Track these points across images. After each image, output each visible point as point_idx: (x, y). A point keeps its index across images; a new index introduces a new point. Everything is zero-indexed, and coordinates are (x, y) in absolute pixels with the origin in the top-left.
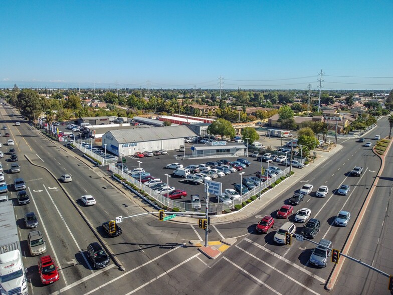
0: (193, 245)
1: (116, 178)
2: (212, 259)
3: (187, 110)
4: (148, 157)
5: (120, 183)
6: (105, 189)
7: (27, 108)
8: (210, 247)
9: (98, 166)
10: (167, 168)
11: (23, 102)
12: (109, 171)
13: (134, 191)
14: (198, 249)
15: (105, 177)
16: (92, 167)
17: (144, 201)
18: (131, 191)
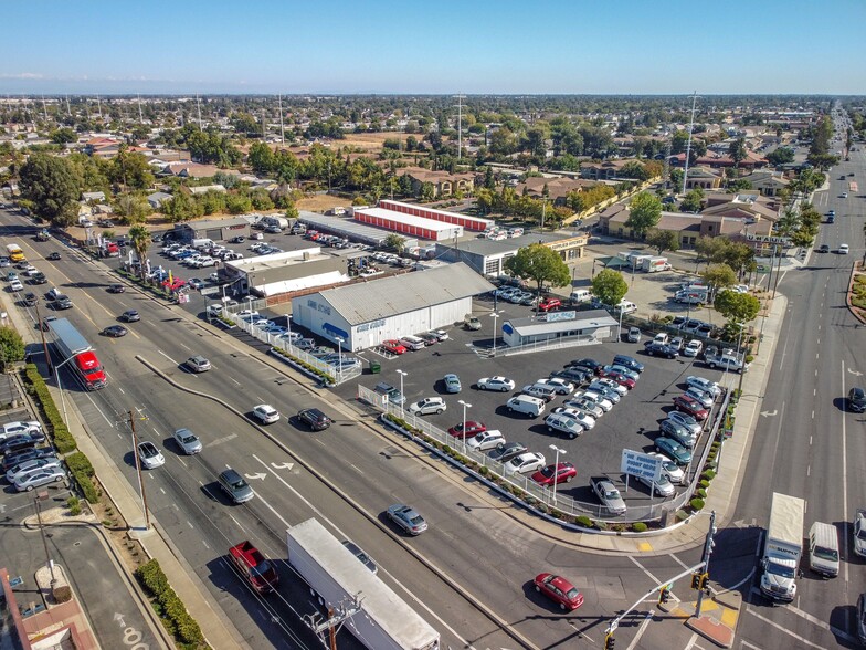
0: (670, 614)
1: (392, 424)
2: (726, 647)
3: (405, 186)
4: (414, 350)
5: (410, 438)
6: (388, 457)
7: (50, 202)
8: (706, 619)
9: (325, 387)
10: (481, 389)
11: (39, 188)
12: (359, 400)
13: (457, 463)
14: (685, 624)
15: (362, 419)
16: (313, 388)
17: (494, 492)
18: (449, 462)
